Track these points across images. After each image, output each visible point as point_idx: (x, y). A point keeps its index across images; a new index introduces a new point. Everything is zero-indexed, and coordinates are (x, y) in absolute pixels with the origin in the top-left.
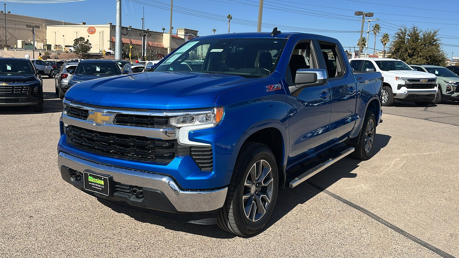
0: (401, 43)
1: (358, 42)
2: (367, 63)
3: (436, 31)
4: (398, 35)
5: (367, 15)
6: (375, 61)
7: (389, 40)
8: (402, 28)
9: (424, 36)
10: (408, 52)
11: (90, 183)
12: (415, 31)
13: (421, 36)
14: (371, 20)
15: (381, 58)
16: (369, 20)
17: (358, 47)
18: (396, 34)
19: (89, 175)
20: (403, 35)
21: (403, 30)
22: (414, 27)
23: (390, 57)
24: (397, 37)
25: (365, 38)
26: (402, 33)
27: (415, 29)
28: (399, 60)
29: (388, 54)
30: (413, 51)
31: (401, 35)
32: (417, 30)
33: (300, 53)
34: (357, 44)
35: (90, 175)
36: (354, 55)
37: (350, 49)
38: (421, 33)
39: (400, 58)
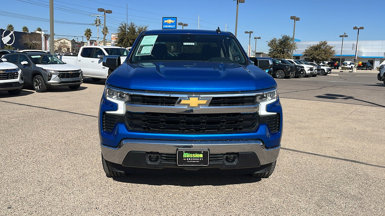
0: (123, 35)
1: (85, 32)
2: (98, 51)
3: (146, 26)
4: (121, 28)
5: (107, 12)
6: (104, 49)
7: (108, 31)
8: (123, 23)
9: (139, 30)
10: (130, 42)
11: (185, 159)
12: (133, 26)
13: (137, 30)
14: (99, 15)
15: (109, 46)
16: (98, 16)
17: (85, 36)
18: (119, 28)
19: (184, 152)
20: (124, 29)
21: (124, 25)
22: (132, 23)
23: (117, 45)
24: (120, 30)
25: (90, 30)
26: (123, 27)
27: (133, 24)
28: (123, 48)
29: (115, 43)
30: (133, 41)
31: (123, 28)
32: (134, 25)
33: (43, 41)
34: (84, 34)
35: (186, 152)
36: (89, 43)
37: (77, 38)
38: (137, 28)
39: (124, 46)
